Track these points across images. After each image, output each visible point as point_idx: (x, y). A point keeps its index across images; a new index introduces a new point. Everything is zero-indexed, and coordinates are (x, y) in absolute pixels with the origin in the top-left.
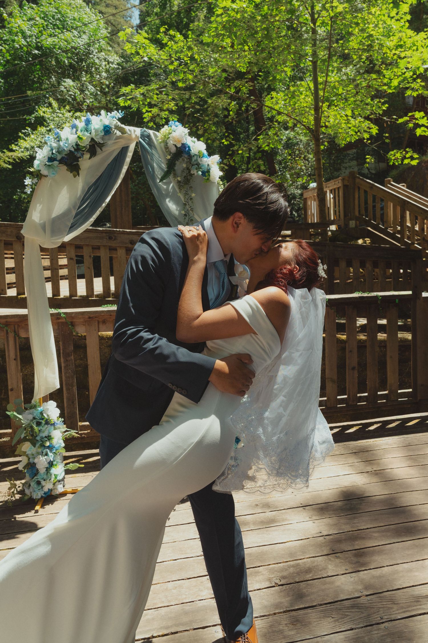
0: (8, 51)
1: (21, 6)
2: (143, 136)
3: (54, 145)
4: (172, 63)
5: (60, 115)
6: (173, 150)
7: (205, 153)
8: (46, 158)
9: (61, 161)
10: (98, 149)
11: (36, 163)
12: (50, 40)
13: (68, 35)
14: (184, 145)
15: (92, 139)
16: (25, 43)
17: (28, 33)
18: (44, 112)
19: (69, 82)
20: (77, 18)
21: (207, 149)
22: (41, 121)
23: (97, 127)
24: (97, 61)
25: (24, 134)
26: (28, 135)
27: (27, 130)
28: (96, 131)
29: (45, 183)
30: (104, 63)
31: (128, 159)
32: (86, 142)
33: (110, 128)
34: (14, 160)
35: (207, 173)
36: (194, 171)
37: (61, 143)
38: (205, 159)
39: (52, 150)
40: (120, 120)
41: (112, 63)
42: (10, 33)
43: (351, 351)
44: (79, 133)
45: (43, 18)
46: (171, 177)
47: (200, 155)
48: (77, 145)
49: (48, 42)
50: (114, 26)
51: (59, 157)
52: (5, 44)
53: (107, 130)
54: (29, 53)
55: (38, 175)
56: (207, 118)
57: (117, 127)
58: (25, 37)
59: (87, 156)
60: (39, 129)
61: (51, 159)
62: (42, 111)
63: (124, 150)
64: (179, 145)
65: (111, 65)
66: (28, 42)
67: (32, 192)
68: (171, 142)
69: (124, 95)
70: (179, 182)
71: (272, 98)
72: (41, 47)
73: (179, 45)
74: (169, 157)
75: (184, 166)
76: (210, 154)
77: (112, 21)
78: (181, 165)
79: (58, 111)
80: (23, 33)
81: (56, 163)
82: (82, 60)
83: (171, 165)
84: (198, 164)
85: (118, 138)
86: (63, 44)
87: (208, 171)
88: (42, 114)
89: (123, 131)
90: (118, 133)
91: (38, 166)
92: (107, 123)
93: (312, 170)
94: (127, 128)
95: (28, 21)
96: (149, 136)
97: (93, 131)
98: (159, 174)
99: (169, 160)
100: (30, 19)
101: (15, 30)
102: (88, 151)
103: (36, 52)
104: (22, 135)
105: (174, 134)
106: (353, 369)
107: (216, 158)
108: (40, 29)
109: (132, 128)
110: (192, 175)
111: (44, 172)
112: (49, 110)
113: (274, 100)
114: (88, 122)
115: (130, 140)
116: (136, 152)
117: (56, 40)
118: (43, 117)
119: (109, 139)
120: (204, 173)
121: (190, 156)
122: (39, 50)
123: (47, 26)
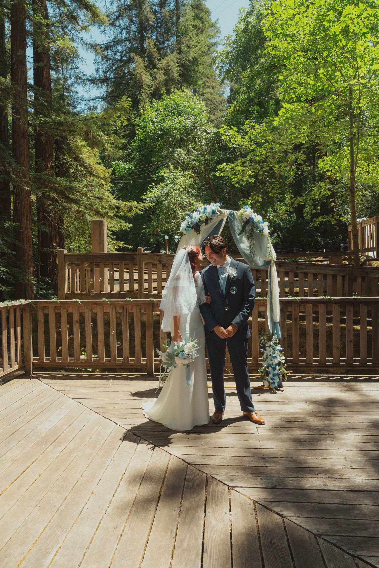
0: (142, 134)
1: (151, 102)
2: (230, 214)
3: (190, 220)
4: (251, 146)
5: (175, 174)
6: (245, 220)
7: (261, 221)
8: (186, 227)
9: (192, 228)
10: (209, 221)
11: (181, 228)
12: (169, 123)
13: (181, 119)
14: (250, 218)
15: (207, 217)
16: (153, 128)
17: (155, 120)
18: (164, 173)
19: (180, 151)
20: (187, 106)
21: (263, 219)
22: (161, 179)
23: (209, 211)
24: (199, 133)
25: (151, 187)
26: (152, 188)
27: (153, 185)
28: (209, 213)
29: (184, 237)
30: (204, 134)
31: (223, 225)
32: (204, 218)
33: (215, 211)
34: (145, 208)
35: (262, 231)
36: (255, 230)
37: (193, 220)
38: (261, 224)
39: (189, 223)
40: (219, 207)
41: (210, 134)
42: (144, 121)
43: (349, 331)
44: (201, 215)
45: (165, 109)
46: (244, 233)
47: (259, 222)
48: (200, 220)
49: (167, 124)
50: (211, 101)
51: (191, 226)
52: (140, 128)
53: (214, 212)
54: (156, 133)
55: (182, 234)
56: (274, 180)
57: (218, 211)
58: (153, 124)
59: (204, 224)
60: (161, 184)
61: (188, 227)
62: (164, 172)
63: (221, 221)
64: (248, 218)
65: (209, 135)
66: (155, 127)
67: (179, 241)
68: (244, 217)
69: (219, 170)
70: (248, 236)
71: (323, 160)
72: (163, 129)
73: (257, 131)
74: (243, 224)
75: (251, 228)
76: (264, 222)
77: (210, 98)
78: (248, 228)
79: (173, 171)
80: (152, 120)
81: (190, 228)
82: (189, 134)
83: (244, 228)
84: (257, 227)
85: (219, 215)
86: (177, 126)
87: (263, 230)
88: (163, 174)
89: (221, 212)
90: (219, 213)
91: (182, 230)
92: (214, 209)
93: (368, 203)
94: (223, 210)
95: (155, 112)
96: (233, 214)
97: (207, 213)
98: (238, 232)
99: (243, 226)
100: (157, 111)
101: (147, 120)
102: (204, 222)
103: (160, 132)
104: (149, 188)
105: (246, 213)
106: (351, 341)
107: (267, 223)
108: (163, 117)
109: (225, 210)
110: (254, 232)
111: (185, 233)
112: (167, 171)
113: (325, 162)
114: (205, 209)
115: (224, 216)
116: (227, 222)
117: (173, 123)
118: (163, 176)
119: (214, 216)
120: (260, 231)
121: (253, 223)
122: (161, 131)
123: (167, 114)
